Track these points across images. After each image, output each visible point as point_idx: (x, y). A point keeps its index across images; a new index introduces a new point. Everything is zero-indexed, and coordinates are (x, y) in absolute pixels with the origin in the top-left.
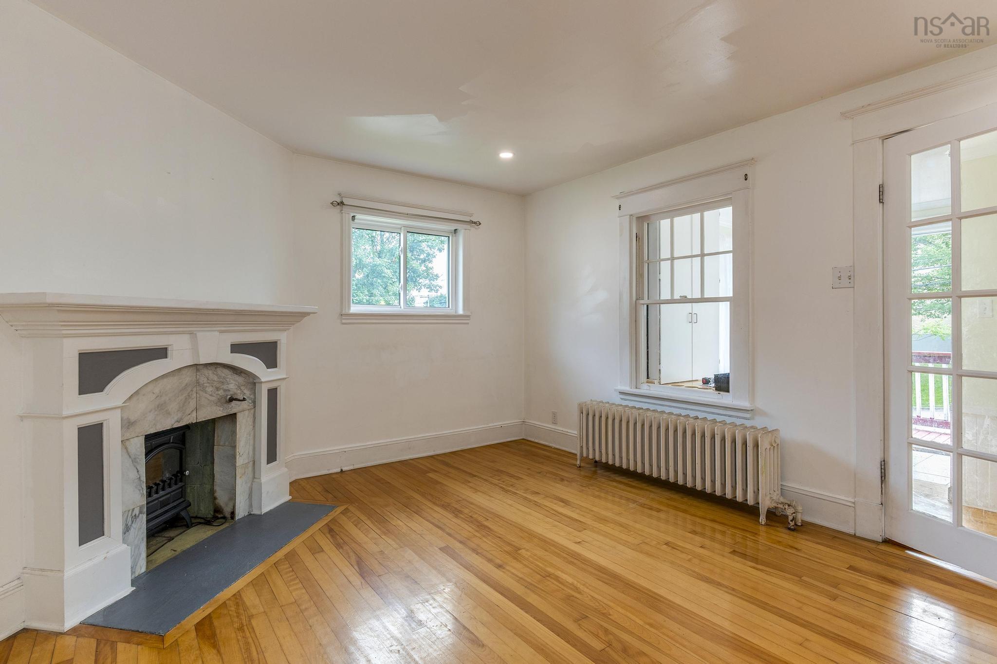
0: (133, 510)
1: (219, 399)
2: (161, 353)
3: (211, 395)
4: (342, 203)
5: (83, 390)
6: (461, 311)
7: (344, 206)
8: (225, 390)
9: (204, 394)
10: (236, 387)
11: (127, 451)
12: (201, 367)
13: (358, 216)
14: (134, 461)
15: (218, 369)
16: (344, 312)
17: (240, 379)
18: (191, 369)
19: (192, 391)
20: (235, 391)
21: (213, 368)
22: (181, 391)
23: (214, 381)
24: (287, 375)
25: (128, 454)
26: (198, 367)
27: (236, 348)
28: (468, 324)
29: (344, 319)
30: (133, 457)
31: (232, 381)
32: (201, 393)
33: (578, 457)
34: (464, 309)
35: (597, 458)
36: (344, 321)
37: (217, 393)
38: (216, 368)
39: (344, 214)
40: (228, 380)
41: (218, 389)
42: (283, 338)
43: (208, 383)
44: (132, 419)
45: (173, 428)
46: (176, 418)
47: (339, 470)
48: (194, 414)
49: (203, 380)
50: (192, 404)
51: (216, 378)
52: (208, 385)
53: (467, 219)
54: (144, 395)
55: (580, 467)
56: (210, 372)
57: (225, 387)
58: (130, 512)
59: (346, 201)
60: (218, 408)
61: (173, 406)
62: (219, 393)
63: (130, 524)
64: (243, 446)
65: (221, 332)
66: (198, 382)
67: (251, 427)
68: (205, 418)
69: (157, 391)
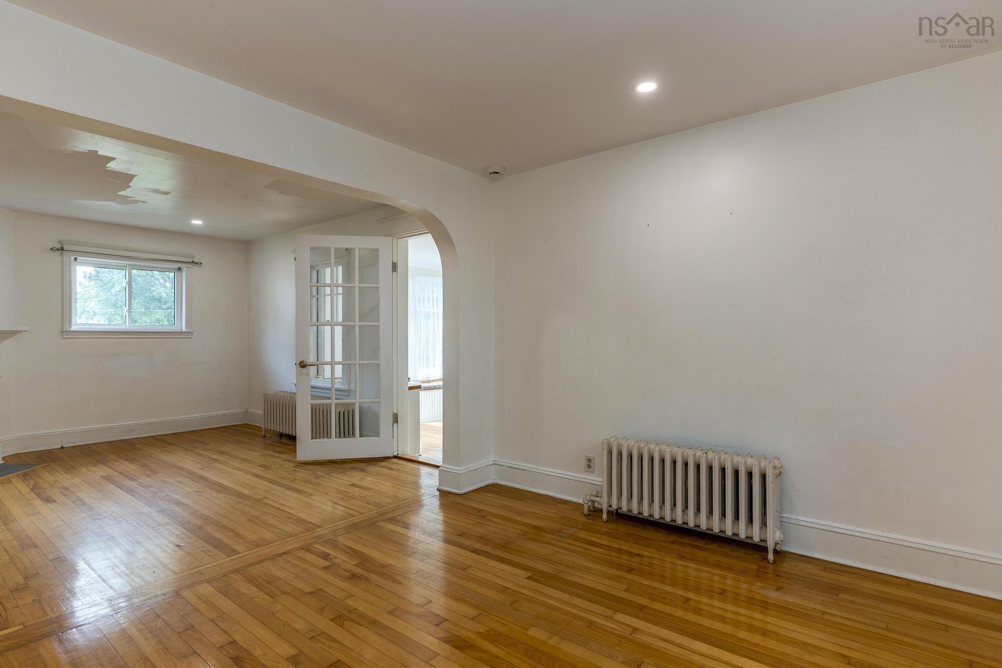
4: (62, 249)
6: (184, 329)
7: (64, 252)
13: (79, 258)
16: (64, 330)
28: (191, 338)
33: (263, 430)
34: (186, 328)
35: (281, 432)
36: (65, 336)
39: (64, 257)
47: (59, 447)
53: (190, 260)
55: (264, 436)
59: (65, 248)
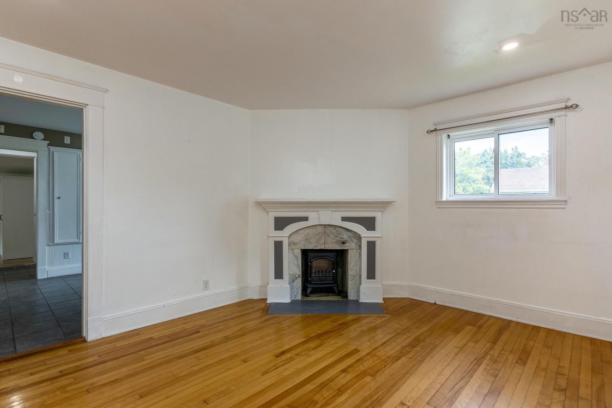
0: (296, 275)
1: (337, 241)
2: (306, 219)
3: (333, 239)
4: (436, 130)
5: (276, 229)
7: (439, 131)
8: (340, 238)
9: (329, 238)
10: (348, 237)
11: (294, 253)
12: (327, 226)
13: (451, 134)
14: (296, 257)
15: (336, 228)
16: (437, 200)
17: (350, 234)
18: (322, 226)
19: (322, 235)
20: (347, 239)
21: (334, 227)
22: (317, 235)
23: (334, 233)
24: (381, 235)
25: (294, 254)
26: (325, 226)
27: (344, 219)
28: (565, 208)
29: (437, 205)
30: (296, 256)
31: (345, 234)
32: (327, 237)
37: (336, 238)
38: (335, 227)
39: (439, 136)
40: (342, 233)
41: (336, 237)
42: (378, 215)
43: (331, 233)
44: (296, 242)
45: (313, 249)
46: (314, 245)
47: (433, 302)
48: (323, 245)
49: (328, 232)
50: (322, 241)
51: (335, 232)
52: (330, 234)
54: (300, 234)
56: (332, 229)
57: (340, 236)
58: (295, 275)
59: (440, 127)
60: (337, 245)
61: (313, 241)
62: (337, 238)
63: (294, 279)
64: (353, 266)
65: (332, 211)
66: (325, 232)
67: (358, 258)
68: (329, 248)
69: (306, 233)
